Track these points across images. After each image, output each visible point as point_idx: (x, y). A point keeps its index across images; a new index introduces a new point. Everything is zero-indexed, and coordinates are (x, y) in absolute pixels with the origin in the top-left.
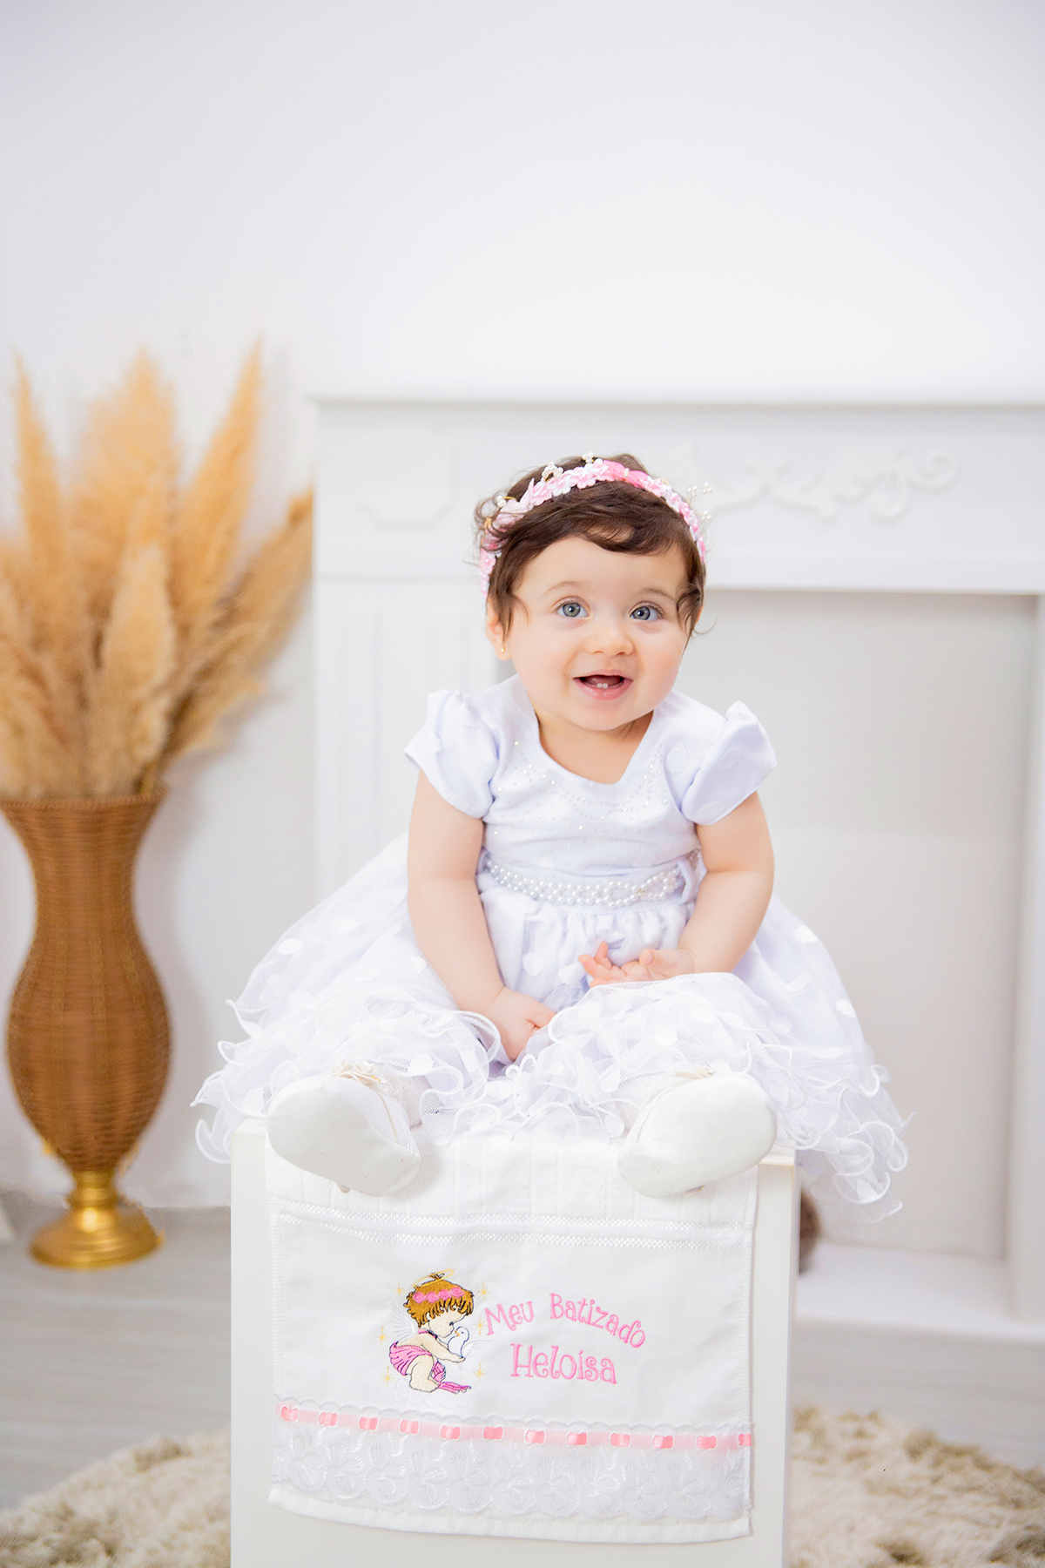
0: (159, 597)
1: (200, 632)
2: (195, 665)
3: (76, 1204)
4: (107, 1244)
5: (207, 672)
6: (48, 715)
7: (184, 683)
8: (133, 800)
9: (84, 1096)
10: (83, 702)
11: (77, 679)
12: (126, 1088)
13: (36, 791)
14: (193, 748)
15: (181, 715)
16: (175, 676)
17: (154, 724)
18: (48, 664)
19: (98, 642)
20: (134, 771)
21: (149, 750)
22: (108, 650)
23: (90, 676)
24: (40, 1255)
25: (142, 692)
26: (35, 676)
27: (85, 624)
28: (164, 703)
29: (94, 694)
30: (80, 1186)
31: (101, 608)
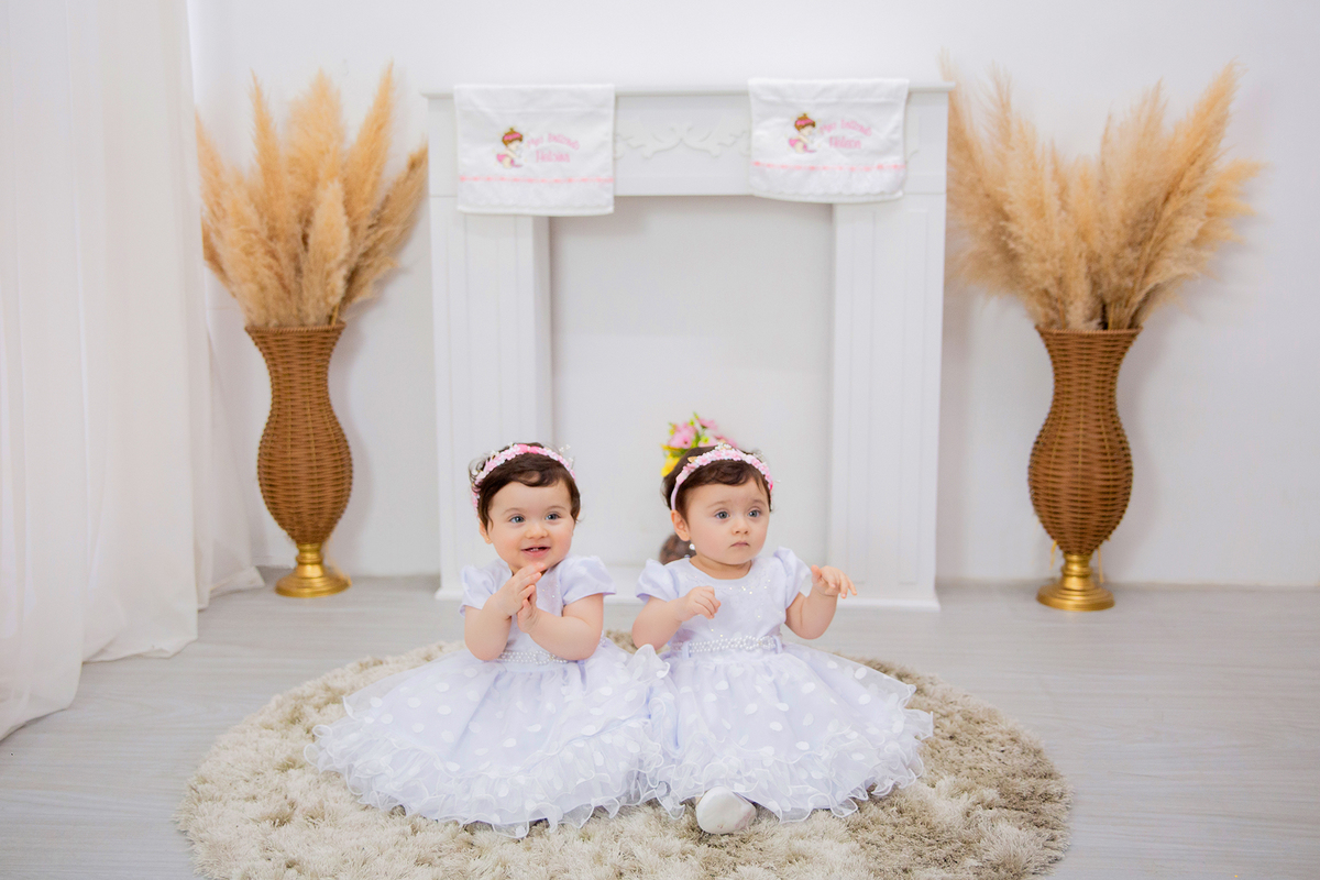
0: (341, 209)
1: (362, 232)
2: (361, 250)
3: (301, 563)
4: (319, 583)
5: (365, 255)
6: (280, 278)
7: (355, 259)
8: (326, 327)
9: (304, 496)
10: (298, 271)
11: (295, 258)
12: (329, 492)
13: (274, 322)
14: (358, 299)
15: (352, 278)
16: (350, 255)
17: (339, 283)
18: (279, 247)
19: (305, 238)
20: (328, 311)
21: (335, 300)
22: (311, 241)
23: (301, 257)
24: (280, 591)
25: (332, 264)
26: (273, 255)
27: (298, 229)
28: (344, 272)
29: (305, 268)
30: (302, 551)
31: (306, 219)
